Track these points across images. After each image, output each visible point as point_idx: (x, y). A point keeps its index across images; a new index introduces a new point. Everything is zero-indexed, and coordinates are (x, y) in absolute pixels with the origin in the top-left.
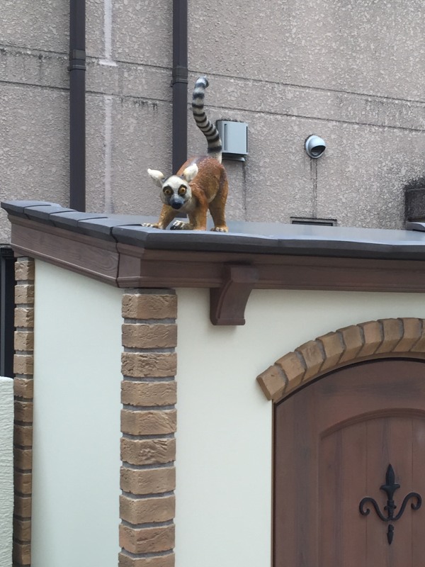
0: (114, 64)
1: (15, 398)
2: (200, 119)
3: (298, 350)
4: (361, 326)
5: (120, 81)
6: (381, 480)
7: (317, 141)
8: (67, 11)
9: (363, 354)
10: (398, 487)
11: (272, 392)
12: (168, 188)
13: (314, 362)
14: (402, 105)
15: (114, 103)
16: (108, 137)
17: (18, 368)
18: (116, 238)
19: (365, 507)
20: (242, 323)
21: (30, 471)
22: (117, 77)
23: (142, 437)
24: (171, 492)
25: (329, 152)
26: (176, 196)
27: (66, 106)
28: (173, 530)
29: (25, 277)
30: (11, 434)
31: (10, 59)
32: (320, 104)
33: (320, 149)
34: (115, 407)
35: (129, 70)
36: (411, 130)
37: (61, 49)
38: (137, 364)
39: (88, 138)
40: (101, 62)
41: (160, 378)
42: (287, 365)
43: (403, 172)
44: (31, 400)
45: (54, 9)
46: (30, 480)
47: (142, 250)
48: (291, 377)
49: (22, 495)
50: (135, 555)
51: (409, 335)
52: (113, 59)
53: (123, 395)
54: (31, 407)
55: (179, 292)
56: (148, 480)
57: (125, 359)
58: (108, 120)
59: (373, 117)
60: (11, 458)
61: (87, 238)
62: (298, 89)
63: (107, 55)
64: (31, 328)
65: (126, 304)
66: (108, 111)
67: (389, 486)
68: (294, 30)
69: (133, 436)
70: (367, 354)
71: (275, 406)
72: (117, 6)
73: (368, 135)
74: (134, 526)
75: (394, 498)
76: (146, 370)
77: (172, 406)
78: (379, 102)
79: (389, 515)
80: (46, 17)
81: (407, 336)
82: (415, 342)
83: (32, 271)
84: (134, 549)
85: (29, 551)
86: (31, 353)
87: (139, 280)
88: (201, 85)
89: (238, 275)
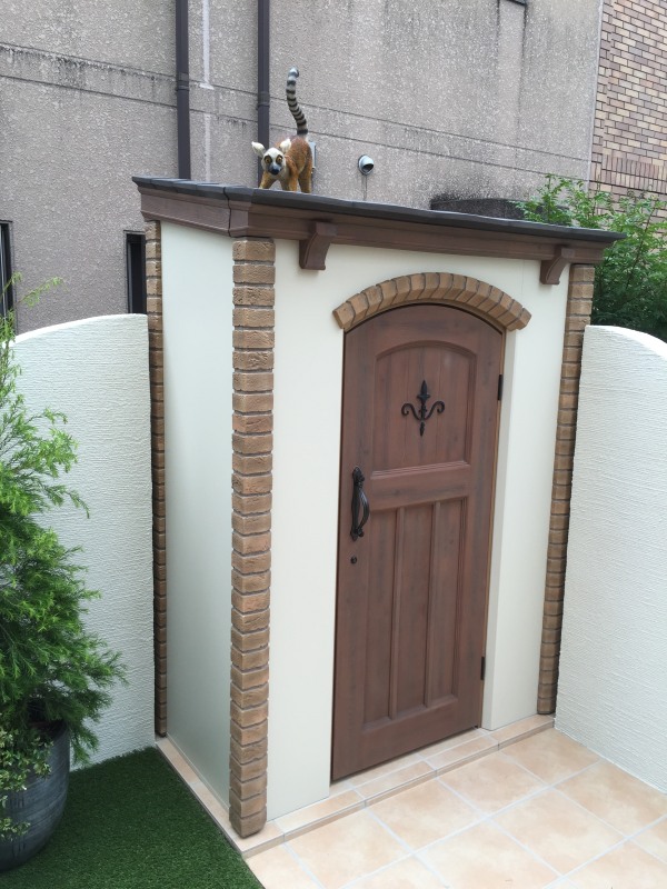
0: (212, 88)
1: (150, 330)
2: (292, 103)
3: (363, 293)
4: (409, 277)
5: (217, 102)
6: (417, 392)
7: (367, 160)
8: (174, 41)
9: (409, 298)
10: (429, 397)
11: (344, 321)
12: (268, 157)
13: (375, 301)
14: (432, 135)
15: (212, 121)
16: (208, 148)
17: (150, 308)
18: (228, 196)
19: (406, 409)
20: (323, 268)
21: (162, 384)
22: (214, 99)
23: (249, 349)
24: (270, 391)
25: (376, 170)
26: (274, 164)
27: (174, 120)
28: (271, 418)
29: (153, 237)
30: (147, 356)
31: (129, 78)
32: (371, 130)
33: (370, 167)
34: (228, 329)
35: (223, 93)
36: (438, 155)
37: (170, 72)
38: (245, 295)
39: (192, 149)
40: (202, 85)
41: (263, 307)
42: (355, 303)
43: (431, 188)
44: (161, 331)
45: (163, 38)
46: (162, 391)
47: (249, 204)
48: (358, 311)
49: (157, 401)
50: (245, 434)
51: (443, 285)
52: (211, 83)
53: (234, 319)
54: (161, 337)
55: (276, 241)
56: (254, 381)
57: (236, 293)
58: (207, 134)
59: (410, 143)
60: (148, 374)
61: (204, 199)
62: (354, 117)
63: (206, 79)
64: (160, 277)
65: (236, 250)
66: (207, 126)
67: (423, 395)
68: (352, 68)
69: (243, 349)
70: (413, 298)
71: (345, 334)
72: (214, 38)
73: (406, 158)
74: (244, 414)
75: (426, 404)
76: (252, 299)
77: (271, 328)
78: (415, 132)
79: (422, 416)
80: (157, 45)
81: (441, 286)
82: (448, 291)
83: (159, 231)
84: (244, 430)
85: (163, 441)
86: (161, 296)
87: (247, 229)
88: (293, 74)
89: (321, 229)
